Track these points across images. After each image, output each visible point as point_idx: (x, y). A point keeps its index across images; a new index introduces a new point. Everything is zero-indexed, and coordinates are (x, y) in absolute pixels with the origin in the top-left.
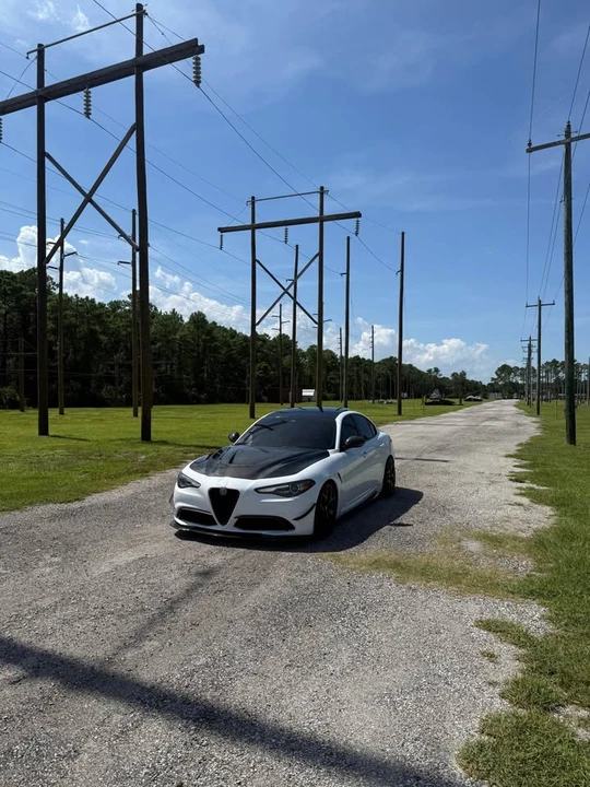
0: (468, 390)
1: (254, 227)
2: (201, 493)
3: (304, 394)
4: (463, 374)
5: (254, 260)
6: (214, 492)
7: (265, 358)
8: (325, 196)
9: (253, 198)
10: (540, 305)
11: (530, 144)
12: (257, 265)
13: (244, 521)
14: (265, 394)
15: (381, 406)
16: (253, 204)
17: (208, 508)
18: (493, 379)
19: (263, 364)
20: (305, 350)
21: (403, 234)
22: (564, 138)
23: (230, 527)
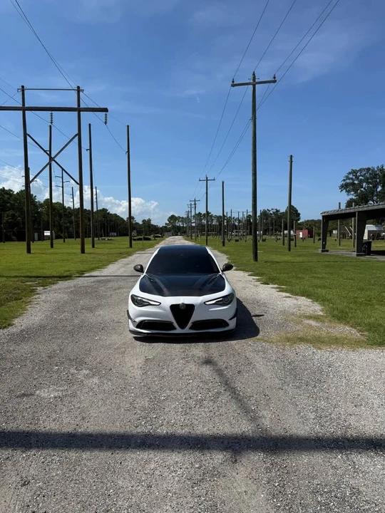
0: (152, 231)
1: (24, 109)
2: (164, 309)
3: (45, 234)
4: (149, 220)
5: (25, 135)
6: (174, 308)
7: (12, 207)
8: (81, 93)
9: (23, 87)
10: (207, 180)
11: (233, 82)
12: (28, 138)
13: (198, 325)
14: (14, 234)
15: (103, 241)
16: (23, 91)
17: (171, 318)
18: (166, 224)
19: (11, 212)
20: (42, 202)
21: (128, 126)
22: (252, 81)
23: (187, 330)
